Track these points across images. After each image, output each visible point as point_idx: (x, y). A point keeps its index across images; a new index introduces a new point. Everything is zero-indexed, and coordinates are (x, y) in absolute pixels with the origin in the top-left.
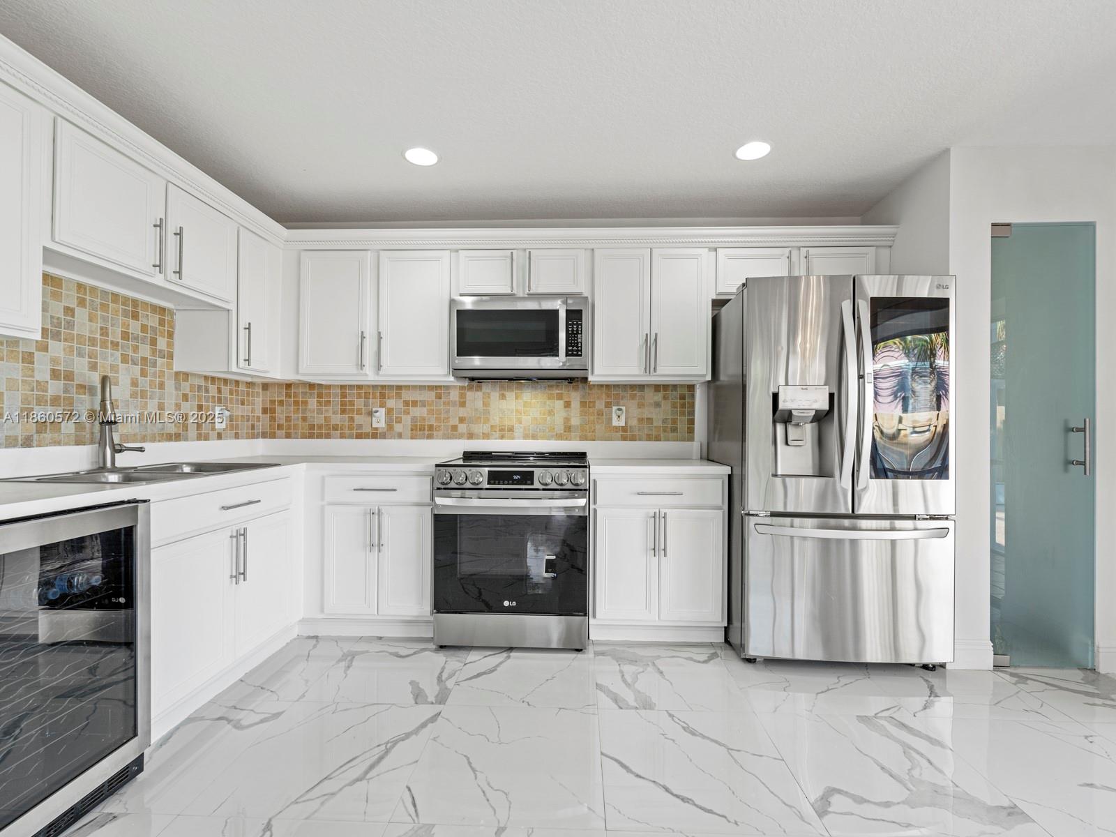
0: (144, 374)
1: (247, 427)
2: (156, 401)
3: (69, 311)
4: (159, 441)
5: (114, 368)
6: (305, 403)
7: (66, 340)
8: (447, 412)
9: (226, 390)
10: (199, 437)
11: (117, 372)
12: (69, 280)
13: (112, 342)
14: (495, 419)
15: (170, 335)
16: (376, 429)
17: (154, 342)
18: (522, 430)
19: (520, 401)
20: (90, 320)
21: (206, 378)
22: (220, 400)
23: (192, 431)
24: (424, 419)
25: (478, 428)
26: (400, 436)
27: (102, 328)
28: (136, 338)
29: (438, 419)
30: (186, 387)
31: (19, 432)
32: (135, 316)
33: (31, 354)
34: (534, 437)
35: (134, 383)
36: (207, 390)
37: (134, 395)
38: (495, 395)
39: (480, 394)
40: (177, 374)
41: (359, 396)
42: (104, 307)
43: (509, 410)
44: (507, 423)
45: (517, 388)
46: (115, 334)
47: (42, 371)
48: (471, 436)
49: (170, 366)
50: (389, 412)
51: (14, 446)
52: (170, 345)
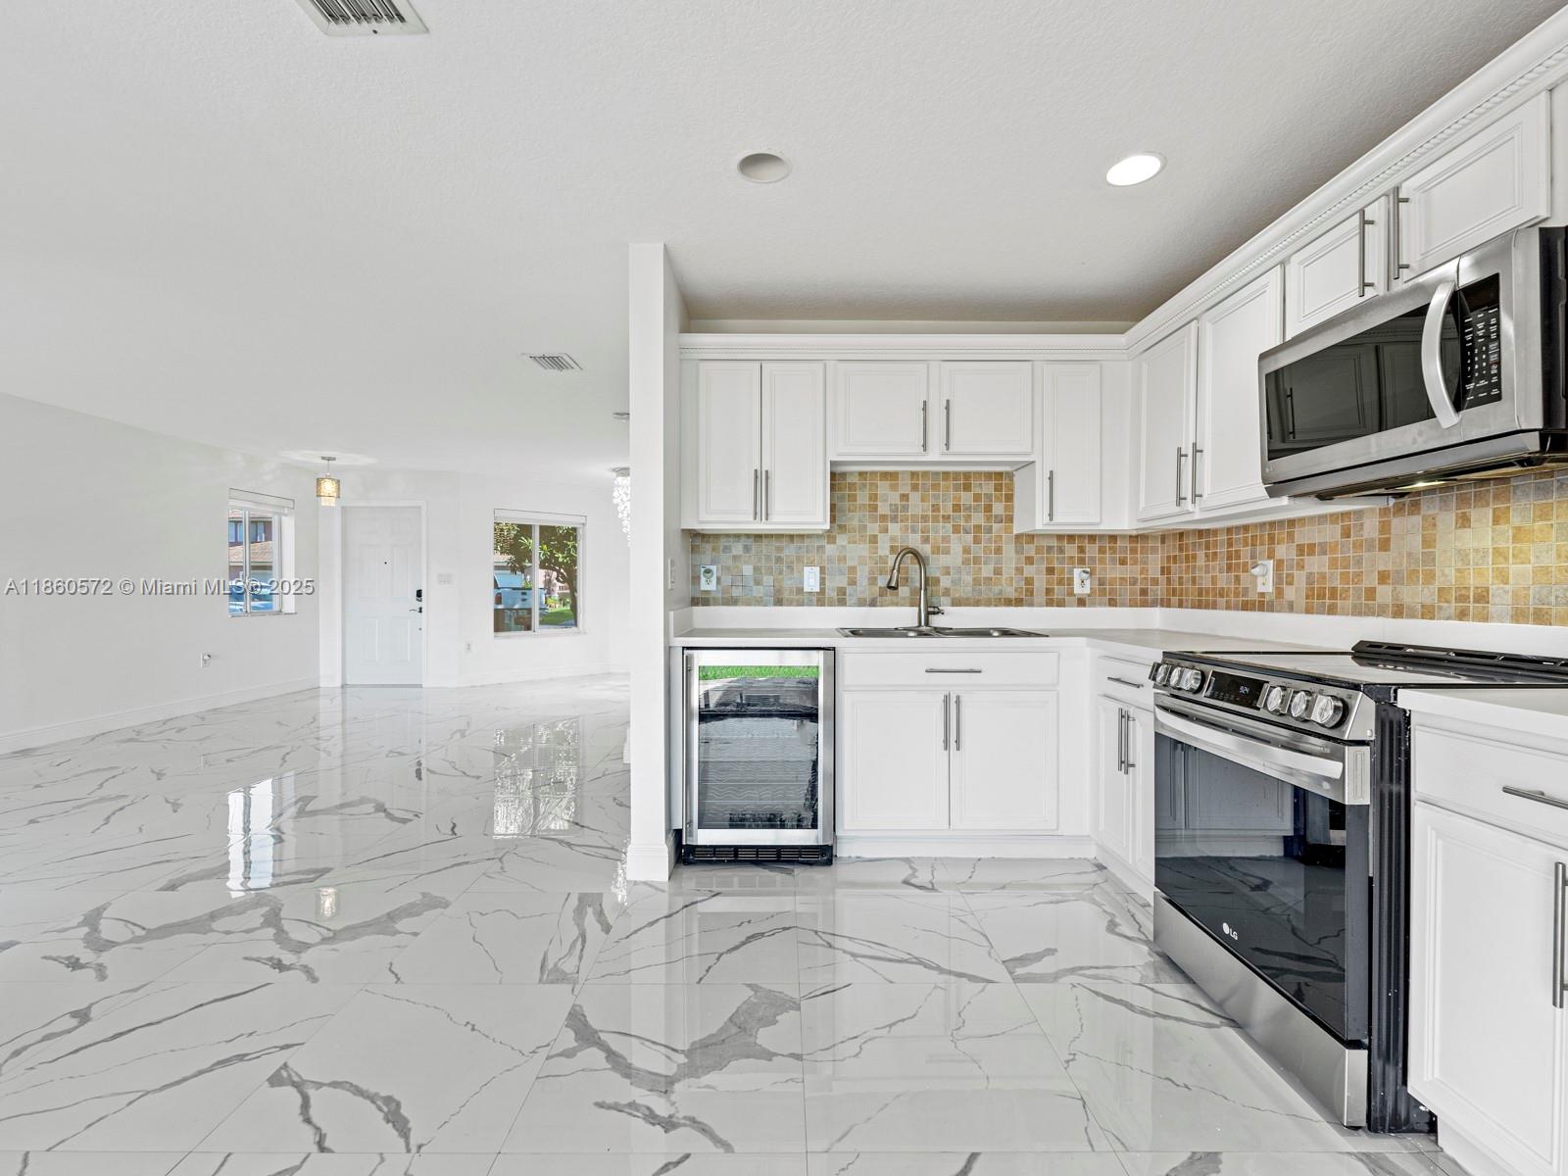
0: (977, 541)
1: (1132, 593)
2: (991, 567)
3: (905, 497)
4: (996, 606)
5: (946, 539)
6: (1194, 557)
7: (902, 521)
8: (1359, 562)
9: (1092, 550)
10: (1050, 603)
11: (949, 542)
12: (904, 472)
13: (943, 516)
14: (1447, 573)
15: (1009, 498)
16: (1262, 595)
17: (988, 508)
18: (1509, 598)
19: (1503, 527)
20: (922, 501)
21: (1060, 537)
22: (1082, 561)
23: (1040, 595)
24: (1323, 576)
25: (1417, 594)
26: (1291, 608)
27: (933, 506)
28: (968, 508)
29: (1345, 577)
30: (1030, 550)
31: (867, 595)
32: (967, 488)
33: (875, 536)
34: (1541, 617)
35: (966, 551)
36: (1061, 550)
37: (966, 562)
38: (1447, 518)
39: (1417, 519)
40: (1018, 537)
41: (1246, 544)
42: (935, 487)
43: (1477, 551)
44: (1472, 582)
45: (1496, 497)
46: (947, 508)
47: (884, 548)
48: (1399, 612)
49: (1009, 530)
50: (1279, 565)
51: (864, 605)
52: (1009, 508)
